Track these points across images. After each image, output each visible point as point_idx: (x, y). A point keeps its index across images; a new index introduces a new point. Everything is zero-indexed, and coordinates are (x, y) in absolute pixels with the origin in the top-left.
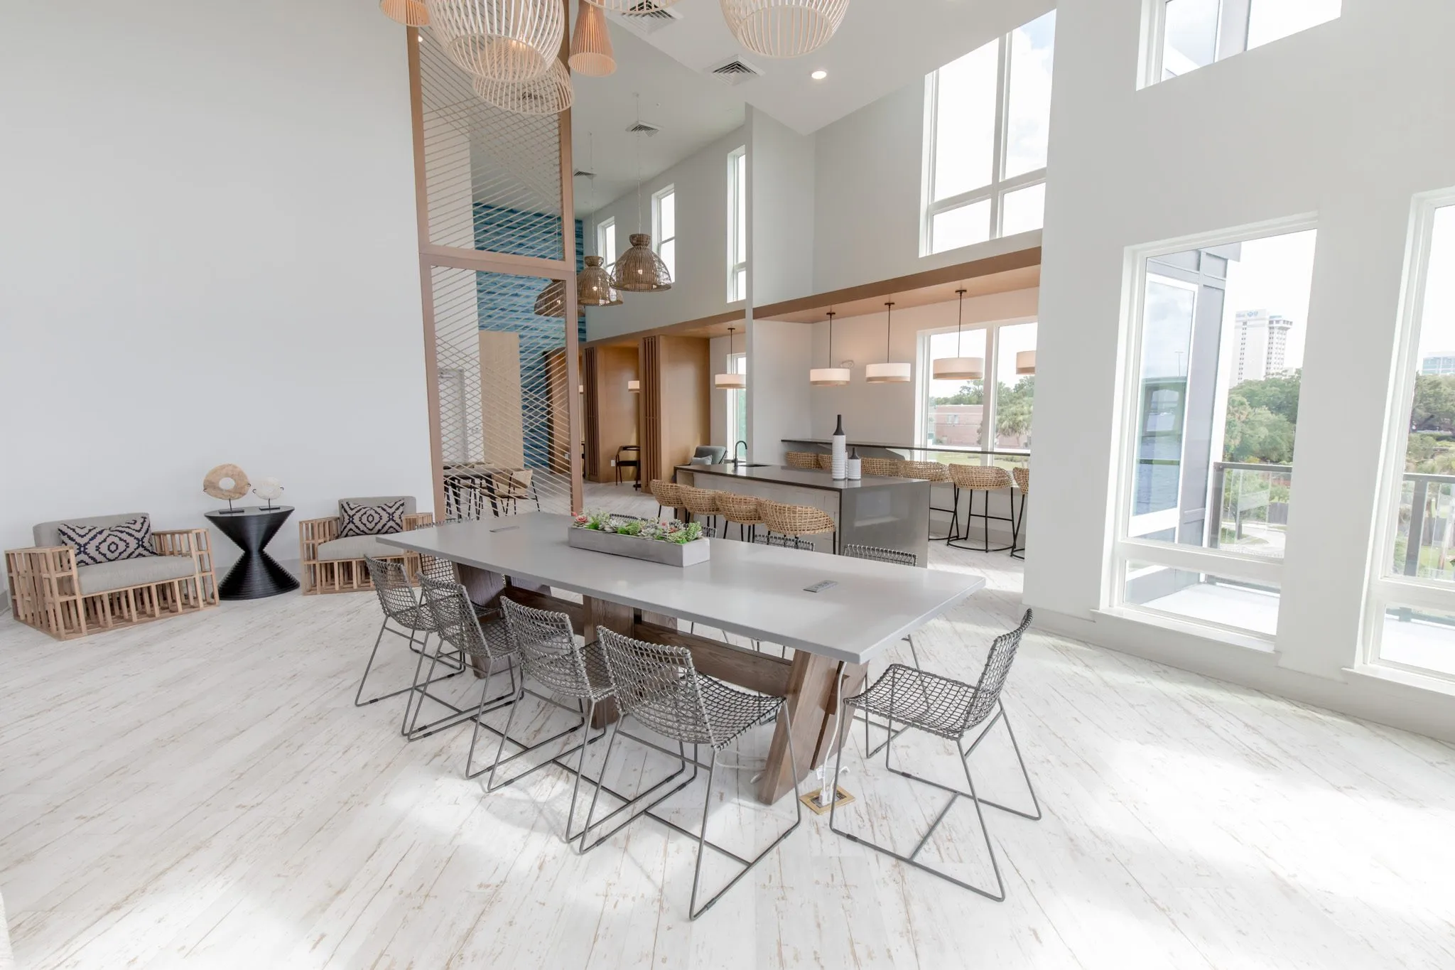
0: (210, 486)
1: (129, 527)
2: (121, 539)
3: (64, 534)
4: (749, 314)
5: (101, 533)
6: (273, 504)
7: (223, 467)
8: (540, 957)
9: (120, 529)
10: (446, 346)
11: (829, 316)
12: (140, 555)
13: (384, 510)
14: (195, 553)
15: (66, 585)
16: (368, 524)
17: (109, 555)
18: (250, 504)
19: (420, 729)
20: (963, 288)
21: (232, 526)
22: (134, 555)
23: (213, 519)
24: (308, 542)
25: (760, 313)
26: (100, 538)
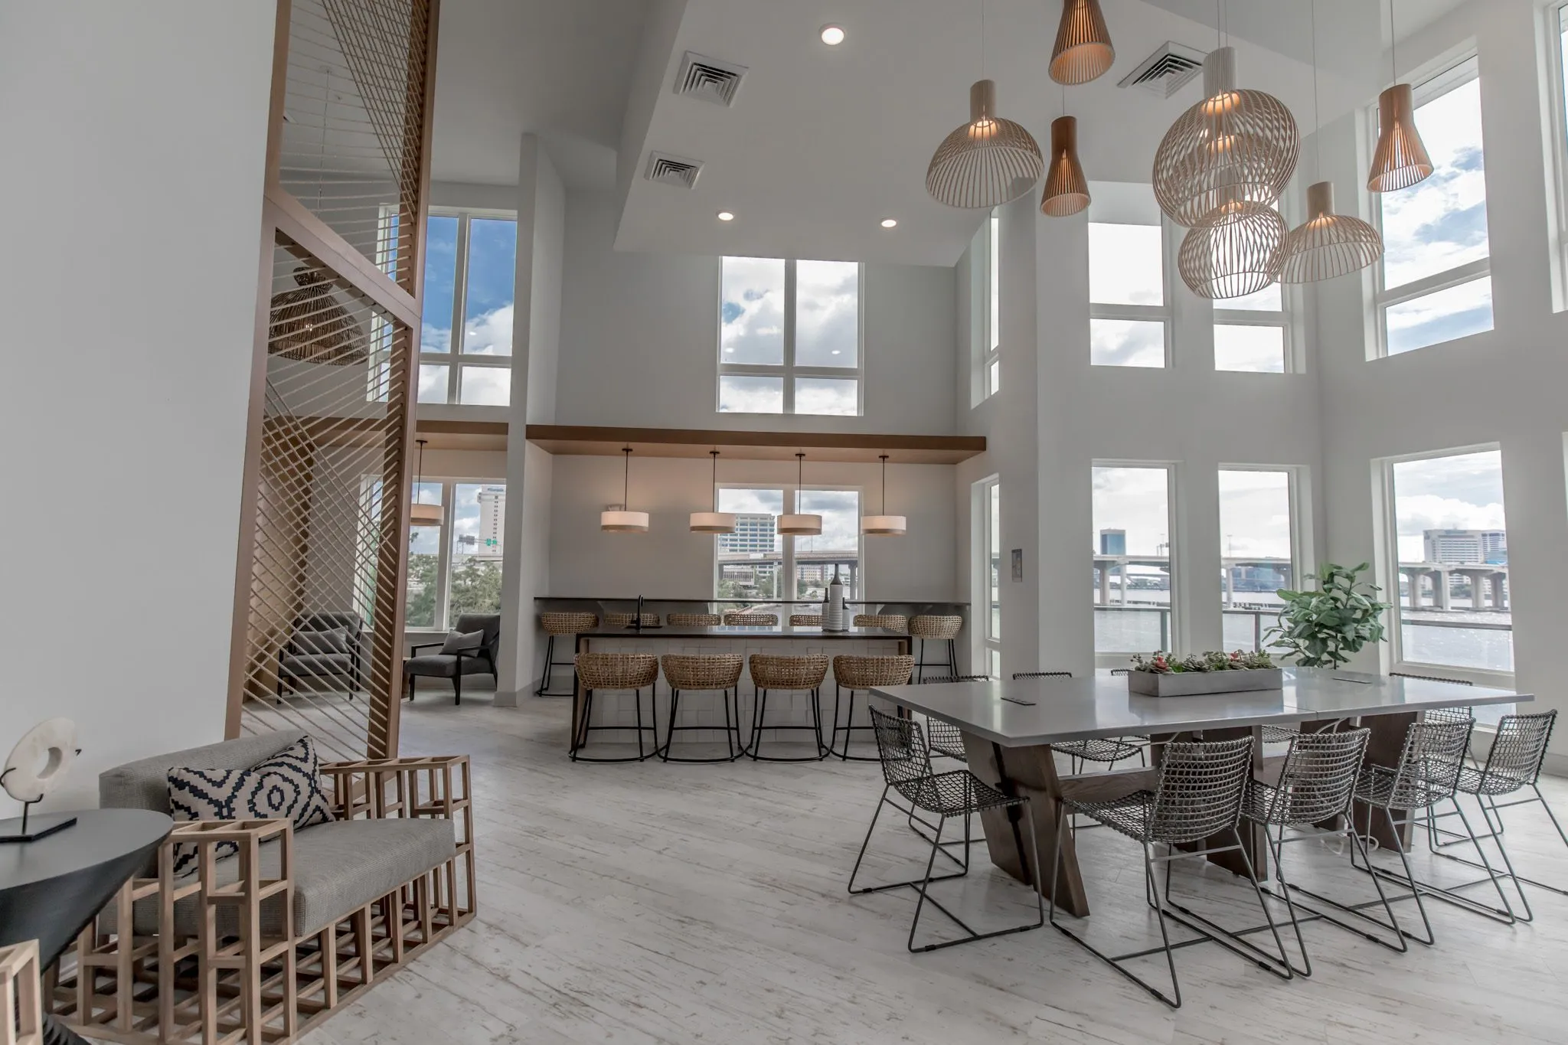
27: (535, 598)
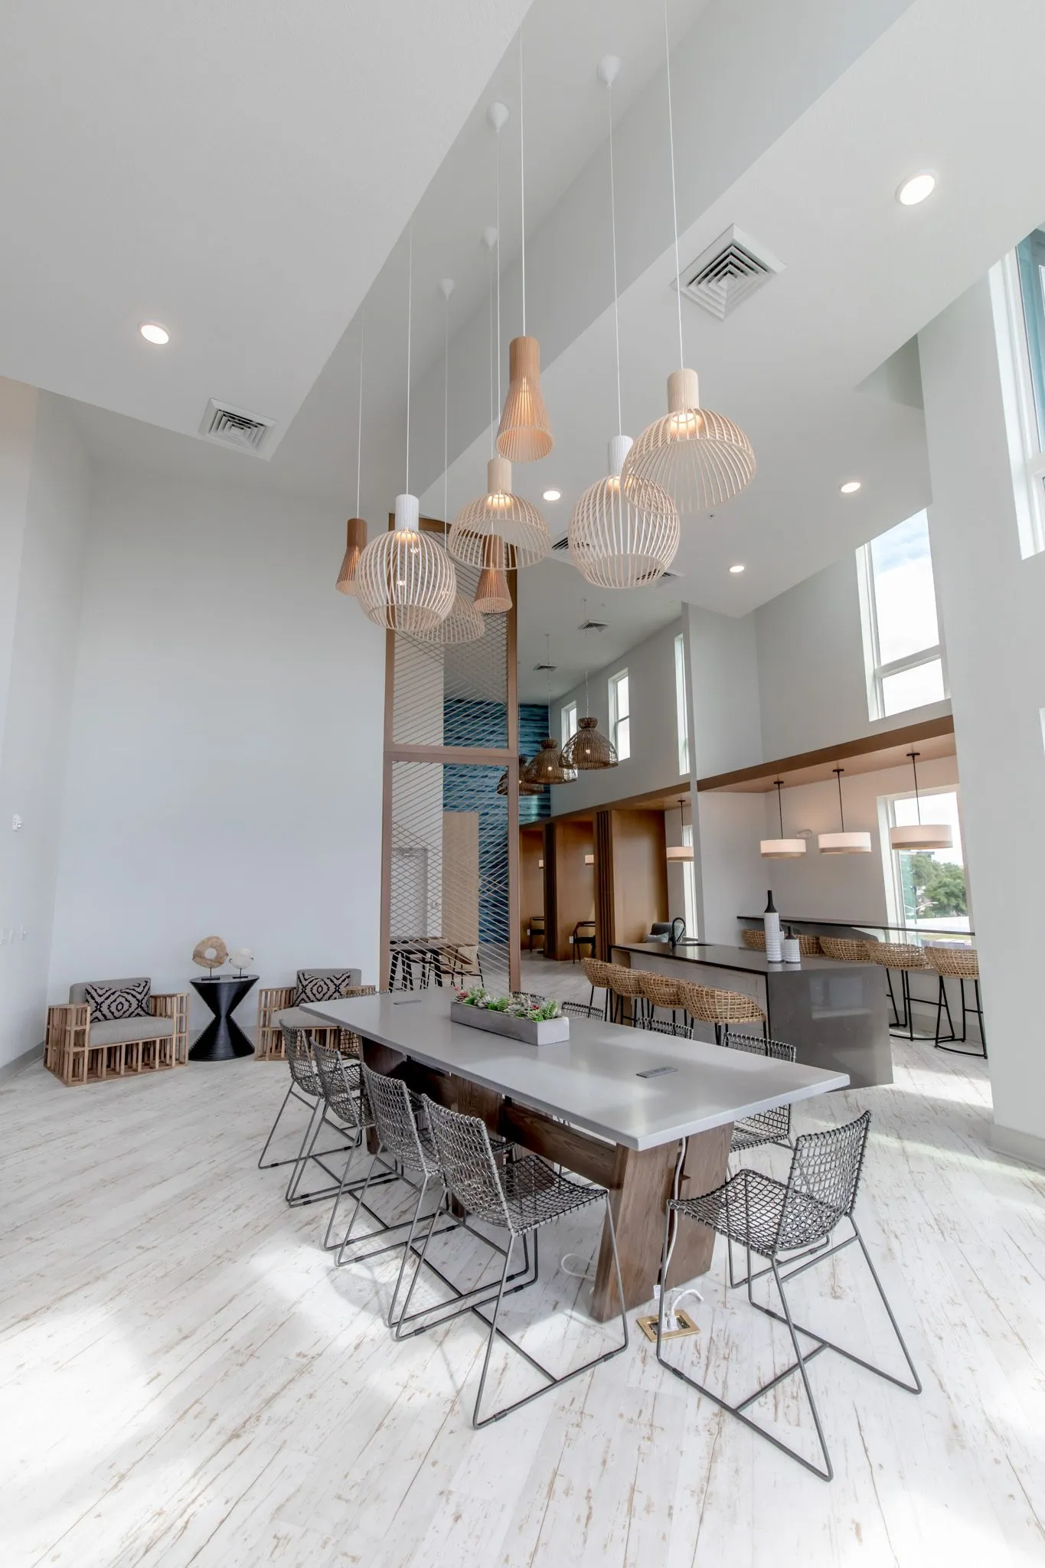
0: (198, 956)
1: (134, 990)
2: (126, 1000)
3: (89, 993)
4: (694, 786)
5: (113, 993)
6: (244, 973)
7: (209, 939)
8: (324, 1434)
9: (128, 991)
10: (400, 830)
11: (777, 785)
12: (138, 1015)
13: (332, 981)
14: (176, 1015)
15: (80, 1036)
16: (317, 994)
17: (117, 1014)
18: (225, 973)
19: (303, 1197)
20: (916, 751)
21: (208, 991)
22: (134, 1014)
23: (195, 985)
24: (265, 1009)
25: (705, 785)
26: (112, 998)
27: (738, 918)
